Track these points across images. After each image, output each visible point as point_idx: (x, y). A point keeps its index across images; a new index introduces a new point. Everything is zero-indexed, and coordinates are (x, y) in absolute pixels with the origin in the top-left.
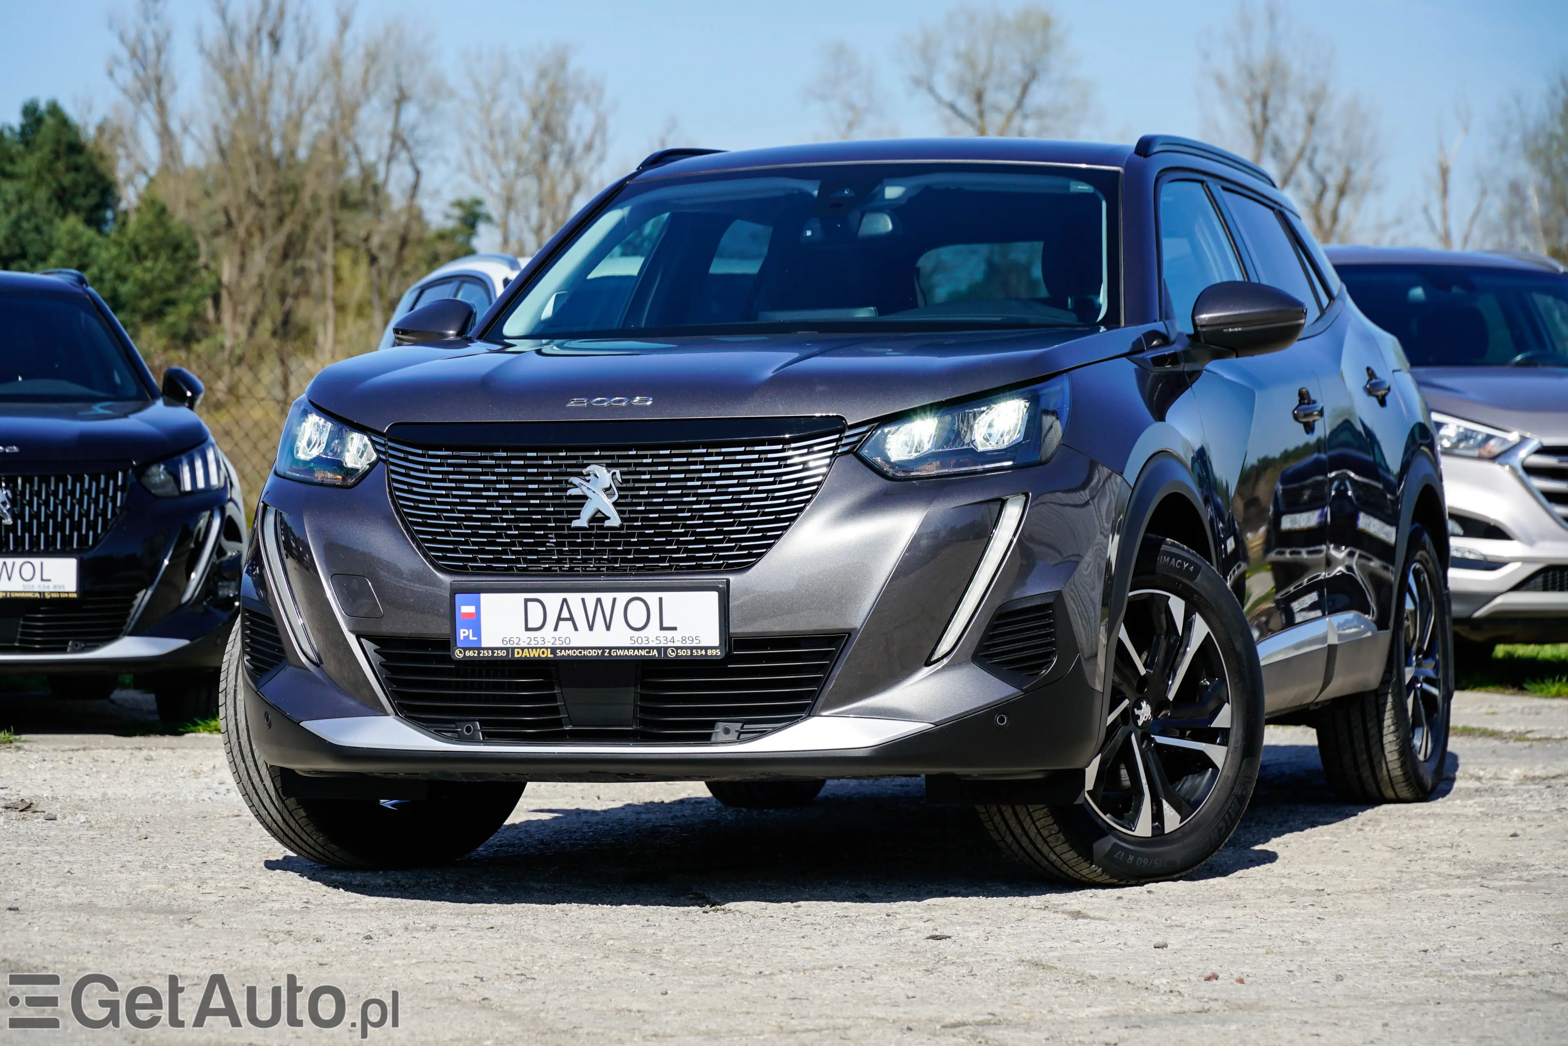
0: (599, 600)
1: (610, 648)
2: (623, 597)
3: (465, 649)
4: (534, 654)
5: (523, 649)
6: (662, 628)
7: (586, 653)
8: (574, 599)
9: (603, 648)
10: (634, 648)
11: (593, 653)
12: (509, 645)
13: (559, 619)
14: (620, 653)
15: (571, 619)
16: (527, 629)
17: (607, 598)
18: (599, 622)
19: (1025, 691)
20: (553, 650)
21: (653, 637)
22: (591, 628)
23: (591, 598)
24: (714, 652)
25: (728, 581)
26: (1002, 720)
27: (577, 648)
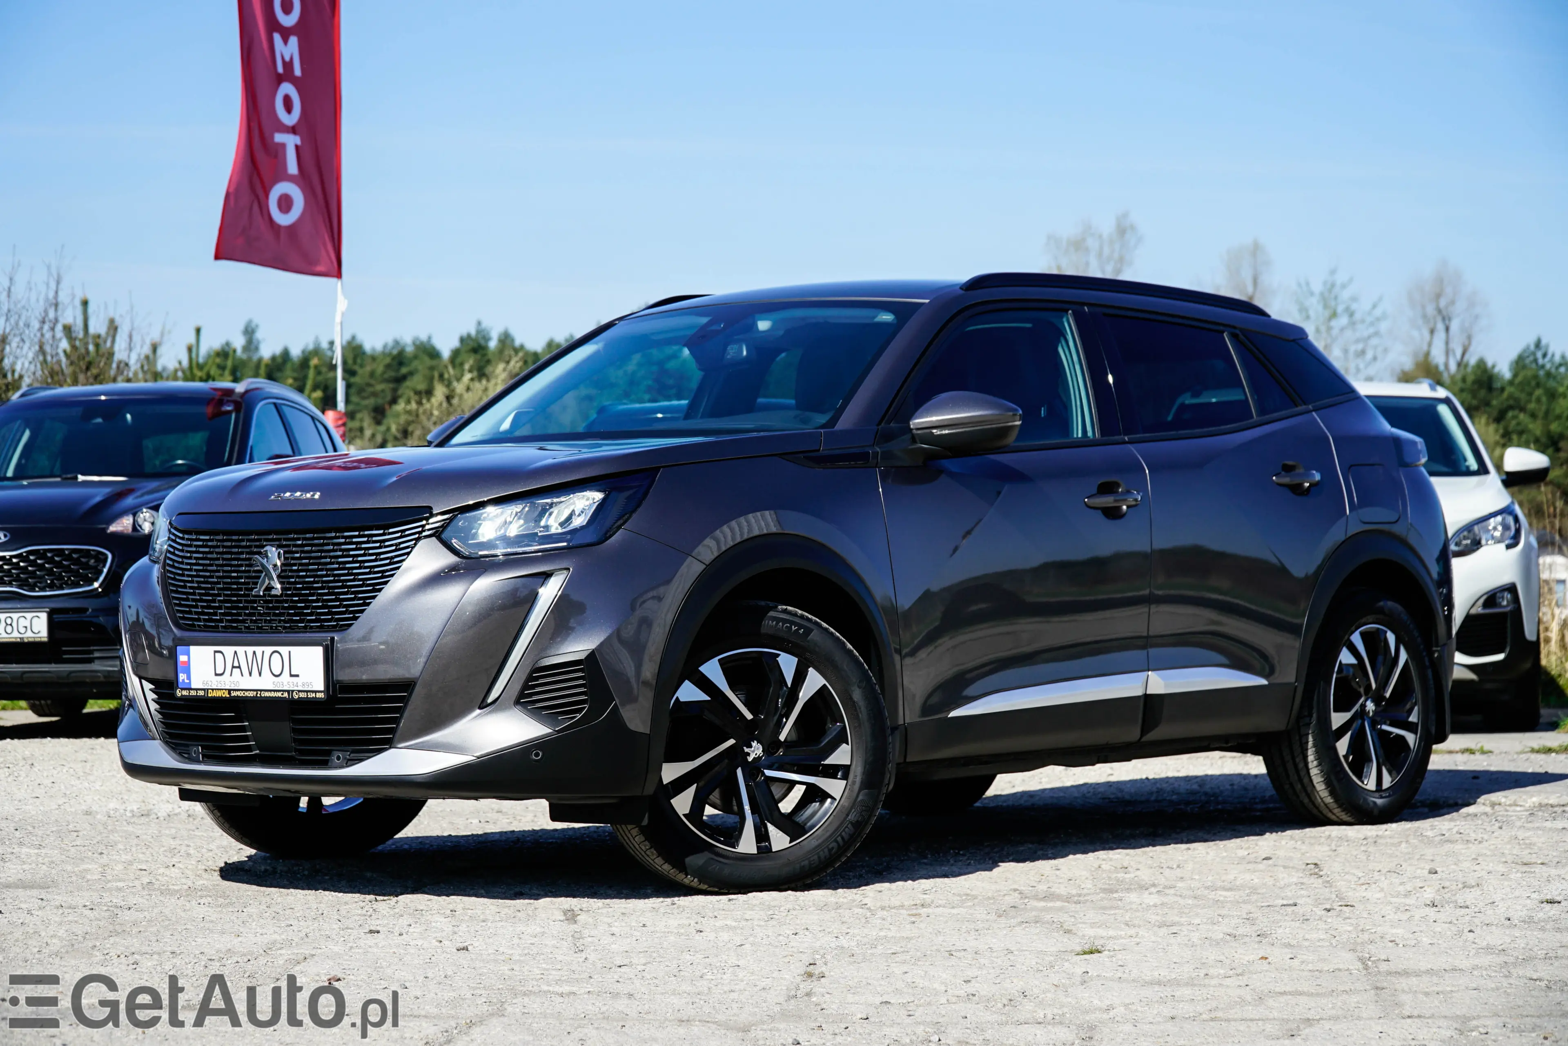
0: (254, 653)
1: (261, 691)
2: (269, 650)
3: (182, 689)
4: (219, 694)
5: (213, 690)
6: (291, 676)
7: (247, 694)
8: (241, 650)
9: (256, 690)
10: (274, 691)
11: (251, 694)
12: (206, 687)
13: (233, 667)
14: (267, 694)
15: (239, 667)
16: (216, 675)
17: (259, 650)
18: (255, 671)
19: (559, 732)
20: (230, 691)
21: (286, 683)
22: (250, 674)
23: (250, 649)
24: (319, 695)
25: (332, 639)
26: (537, 755)
27: (242, 690)
